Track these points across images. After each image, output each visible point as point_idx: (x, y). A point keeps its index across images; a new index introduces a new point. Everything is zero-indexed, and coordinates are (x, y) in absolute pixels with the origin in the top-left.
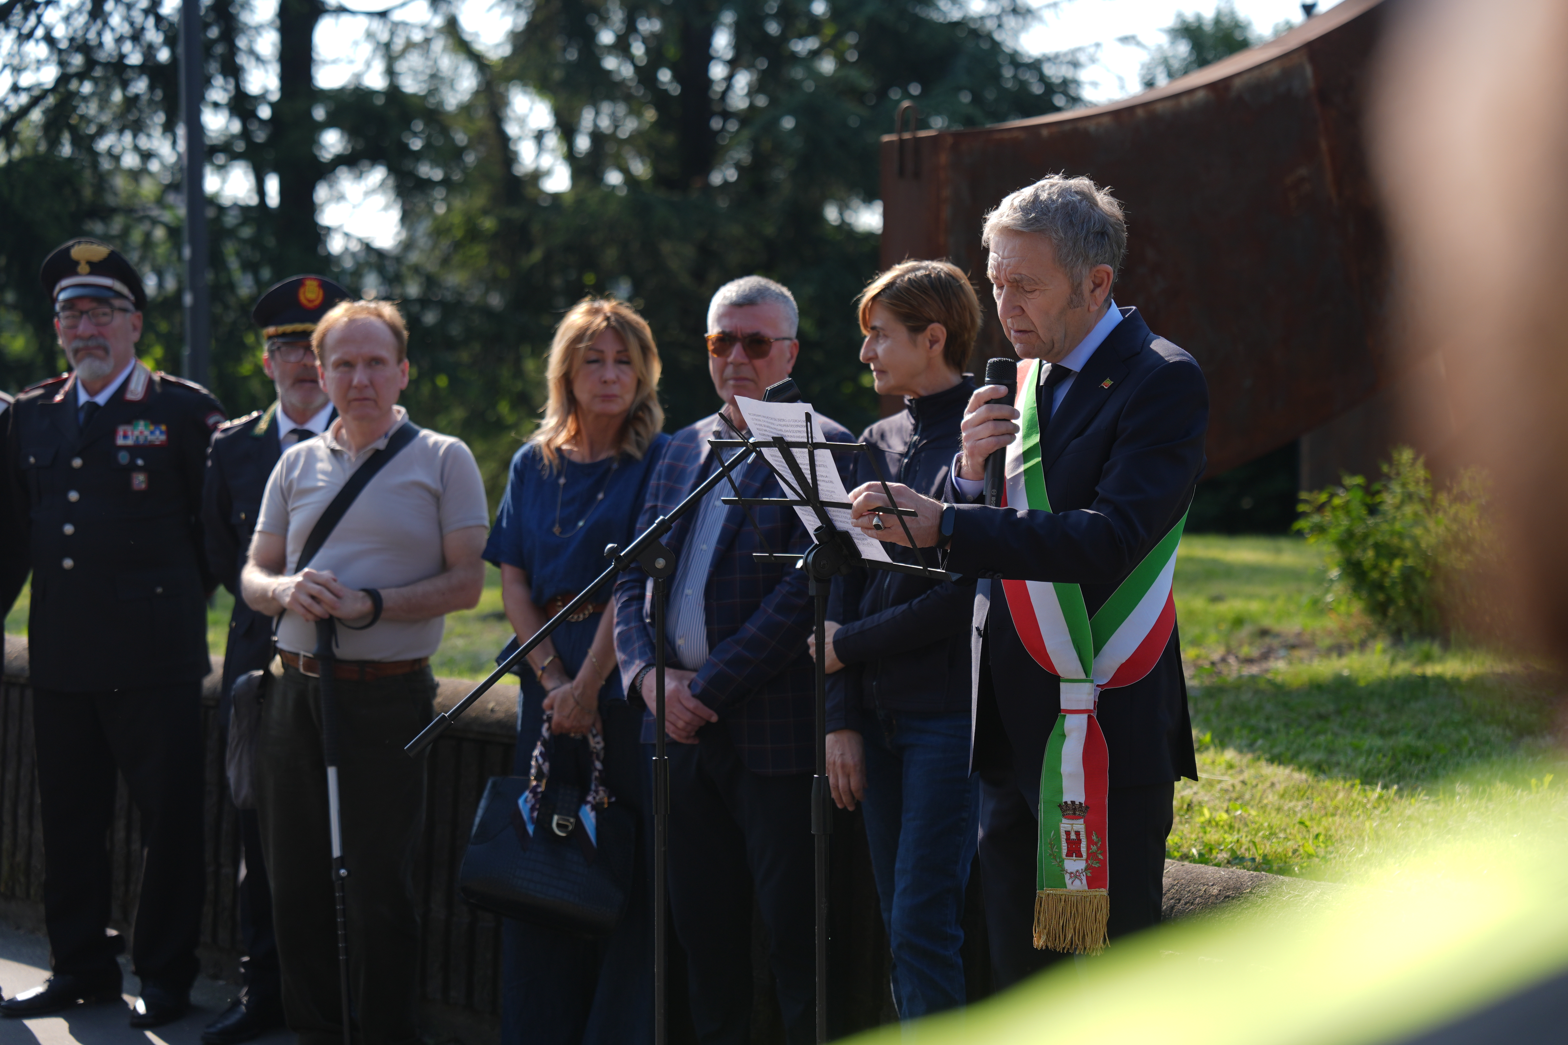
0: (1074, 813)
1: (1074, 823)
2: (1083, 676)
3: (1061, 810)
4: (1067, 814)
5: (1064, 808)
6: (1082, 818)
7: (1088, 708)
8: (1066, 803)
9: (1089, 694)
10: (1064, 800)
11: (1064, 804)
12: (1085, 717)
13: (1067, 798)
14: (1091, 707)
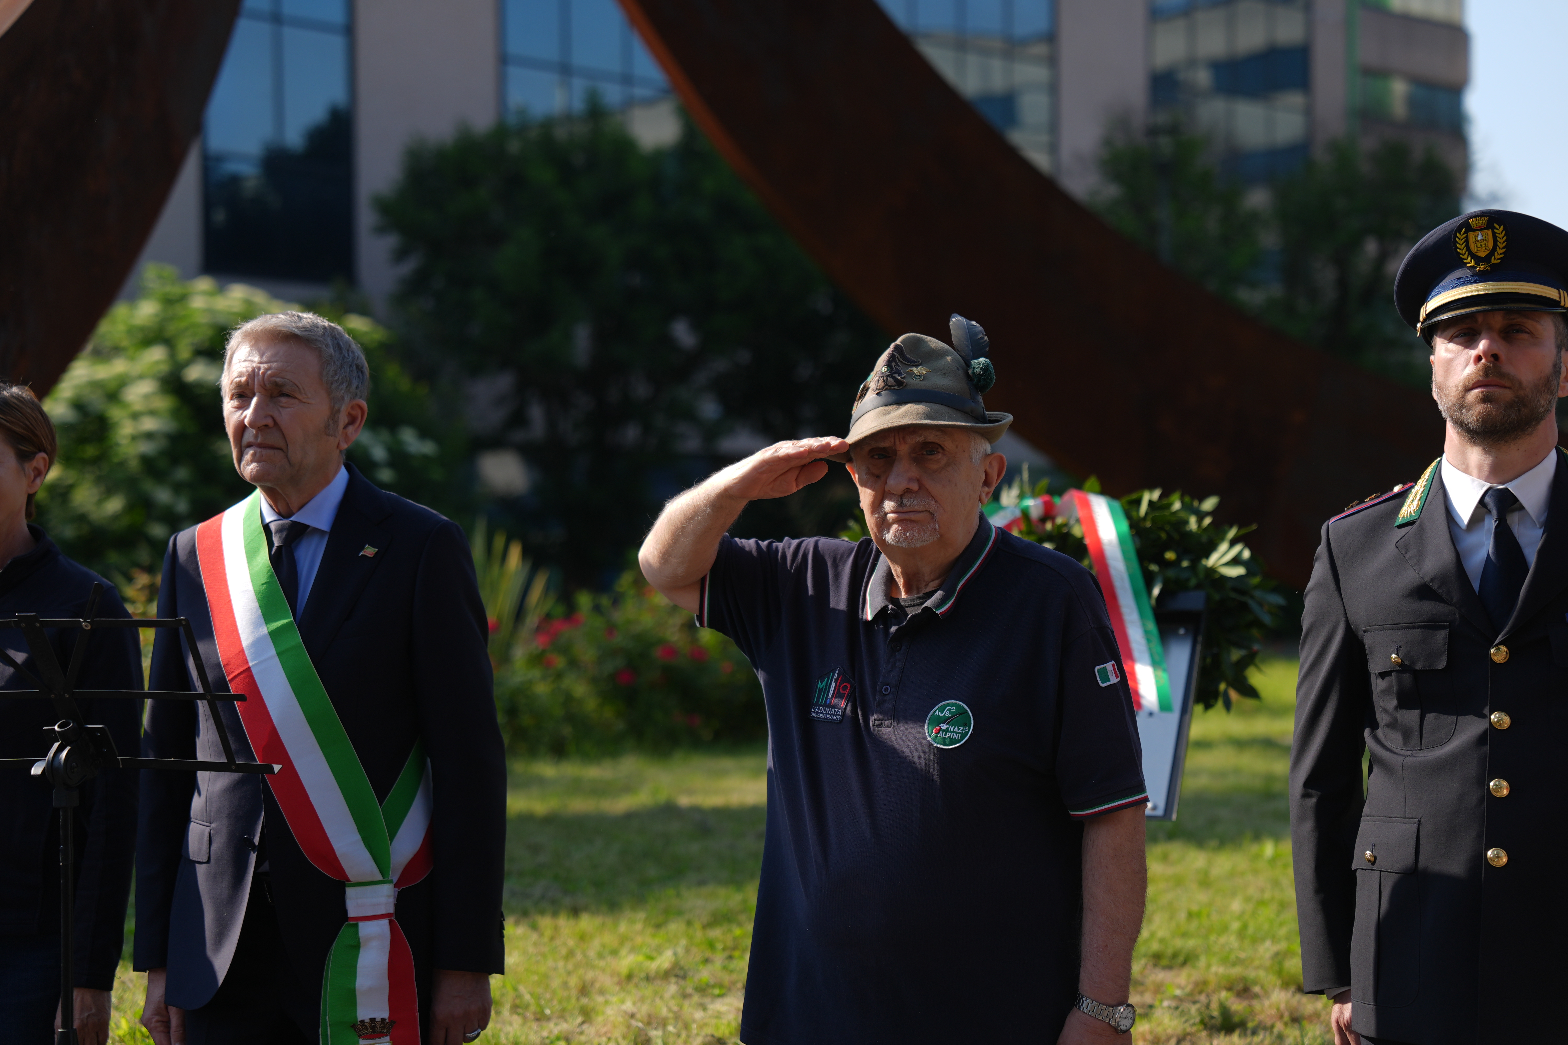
0: (374, 1032)
1: (377, 1042)
2: (379, 877)
3: (355, 1030)
4: (363, 1034)
5: (359, 1027)
6: (387, 1035)
7: (389, 912)
8: (362, 1022)
9: (389, 896)
10: (360, 1019)
11: (359, 1023)
12: (385, 922)
13: (364, 1013)
14: (391, 910)
